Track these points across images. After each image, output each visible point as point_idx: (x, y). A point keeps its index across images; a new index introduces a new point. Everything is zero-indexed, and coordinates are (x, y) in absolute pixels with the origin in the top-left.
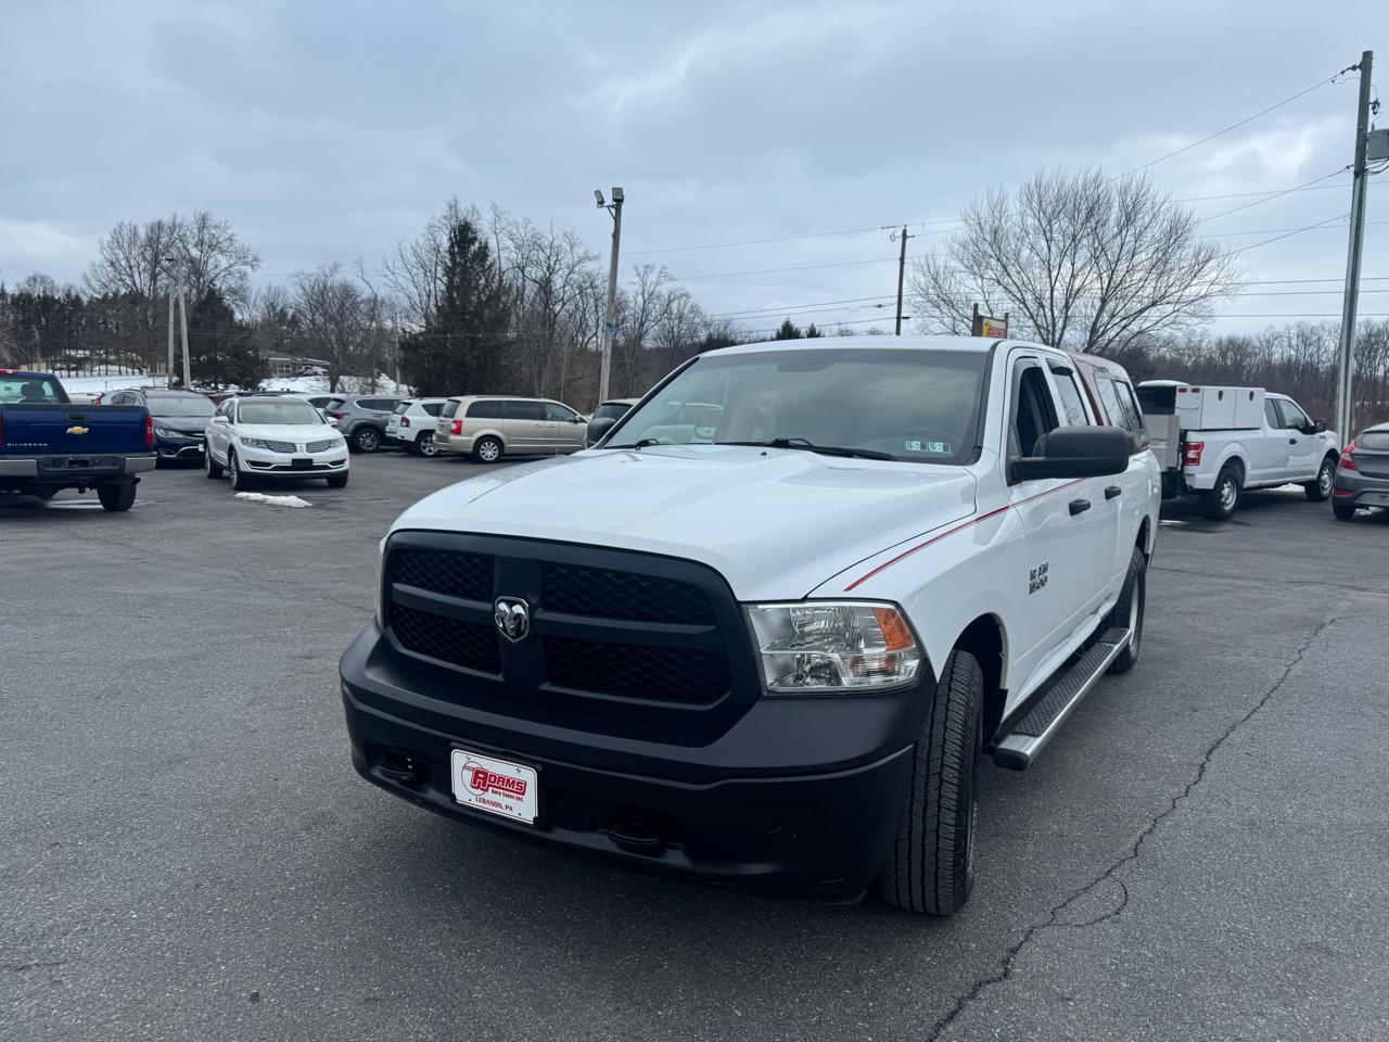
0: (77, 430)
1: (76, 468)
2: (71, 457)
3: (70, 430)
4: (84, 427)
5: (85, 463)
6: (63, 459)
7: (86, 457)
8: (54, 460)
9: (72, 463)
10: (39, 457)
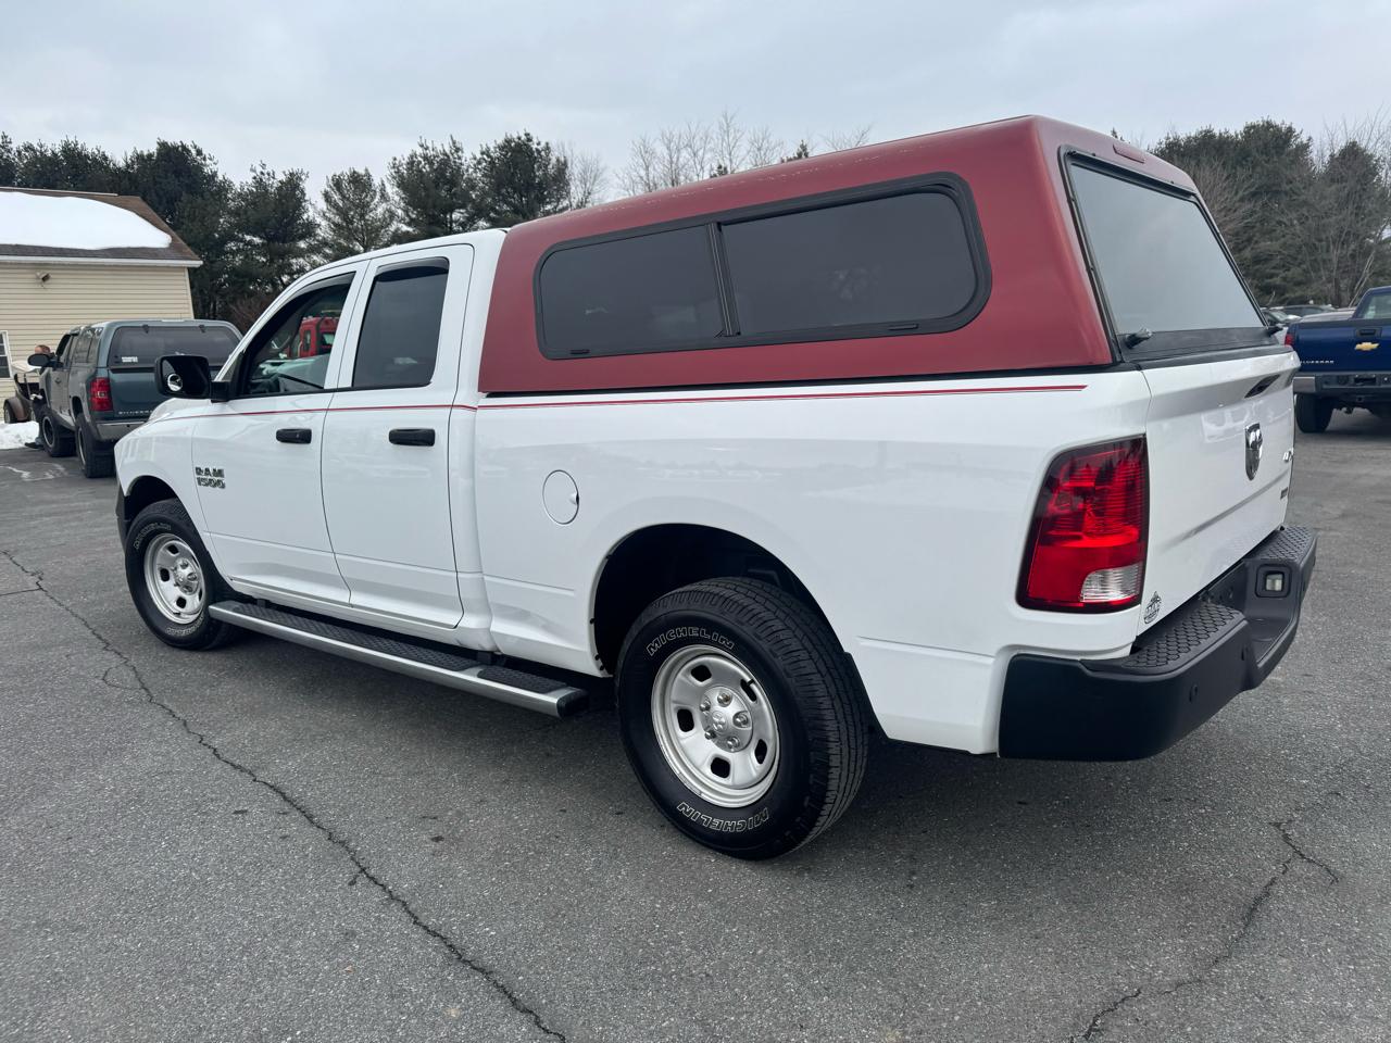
0: (1367, 346)
1: (1359, 386)
2: (1357, 375)
3: (1358, 346)
4: (1373, 343)
5: (1373, 381)
6: (1348, 376)
7: (1373, 374)
8: (1338, 377)
9: (1357, 380)
10: (1319, 374)
